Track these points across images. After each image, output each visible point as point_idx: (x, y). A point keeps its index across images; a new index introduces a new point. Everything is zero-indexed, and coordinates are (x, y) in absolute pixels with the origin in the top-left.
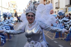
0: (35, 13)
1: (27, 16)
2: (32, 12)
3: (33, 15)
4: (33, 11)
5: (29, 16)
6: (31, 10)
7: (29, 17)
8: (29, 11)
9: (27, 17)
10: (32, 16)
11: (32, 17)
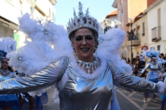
0: (95, 29)
1: (74, 40)
2: (85, 25)
3: (90, 34)
4: (90, 23)
5: (80, 38)
6: (82, 22)
7: (80, 42)
8: (77, 24)
9: (73, 43)
10: (88, 38)
11: (88, 41)
